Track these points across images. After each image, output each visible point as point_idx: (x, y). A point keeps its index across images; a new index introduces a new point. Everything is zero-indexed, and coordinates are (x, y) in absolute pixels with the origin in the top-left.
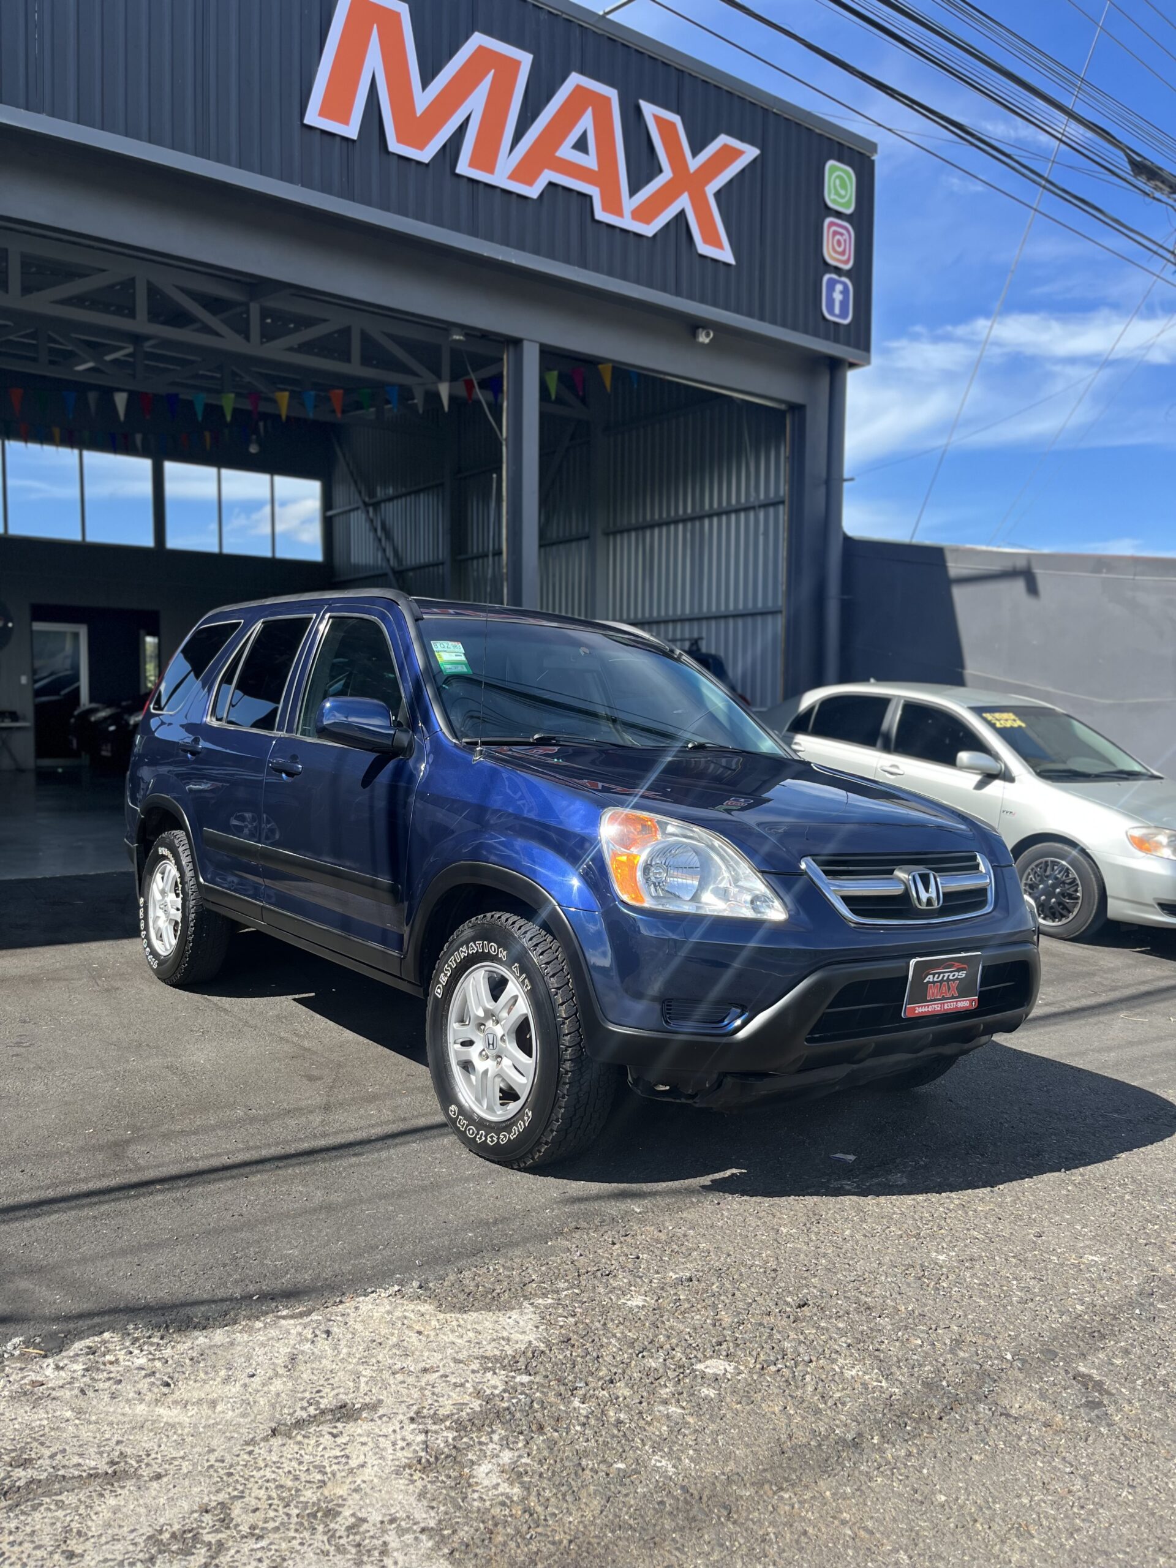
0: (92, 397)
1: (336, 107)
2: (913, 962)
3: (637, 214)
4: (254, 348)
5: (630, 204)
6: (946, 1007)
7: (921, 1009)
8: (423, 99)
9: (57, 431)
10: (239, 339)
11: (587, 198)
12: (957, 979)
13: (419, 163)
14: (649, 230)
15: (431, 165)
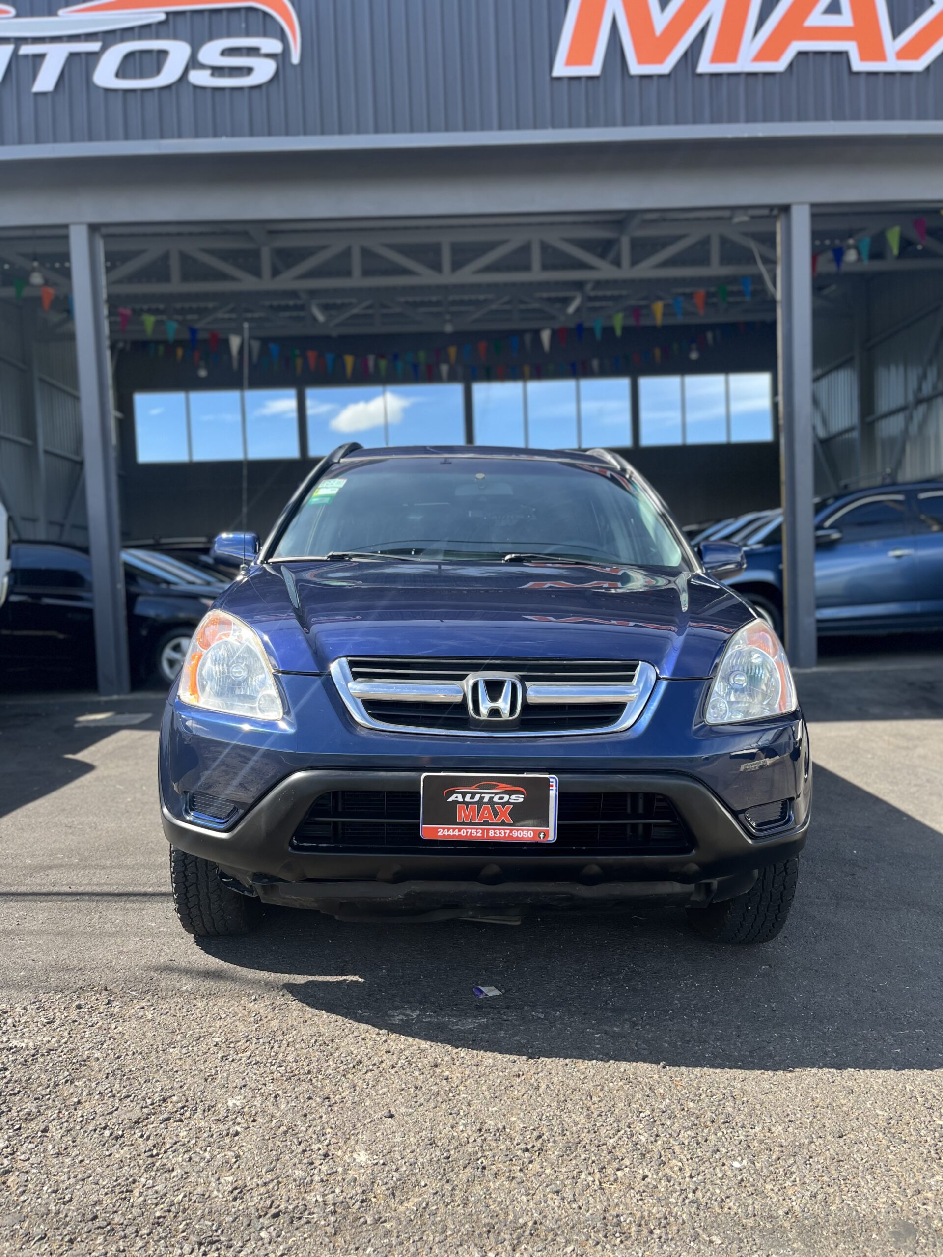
0: (528, 338)
1: (580, 55)
2: (425, 774)
3: (902, 55)
4: (626, 272)
5: (891, 46)
6: (491, 833)
7: (445, 832)
8: (660, 20)
9: (527, 369)
10: (614, 268)
11: (843, 55)
12: (508, 803)
13: (661, 76)
14: (918, 65)
15: (673, 76)
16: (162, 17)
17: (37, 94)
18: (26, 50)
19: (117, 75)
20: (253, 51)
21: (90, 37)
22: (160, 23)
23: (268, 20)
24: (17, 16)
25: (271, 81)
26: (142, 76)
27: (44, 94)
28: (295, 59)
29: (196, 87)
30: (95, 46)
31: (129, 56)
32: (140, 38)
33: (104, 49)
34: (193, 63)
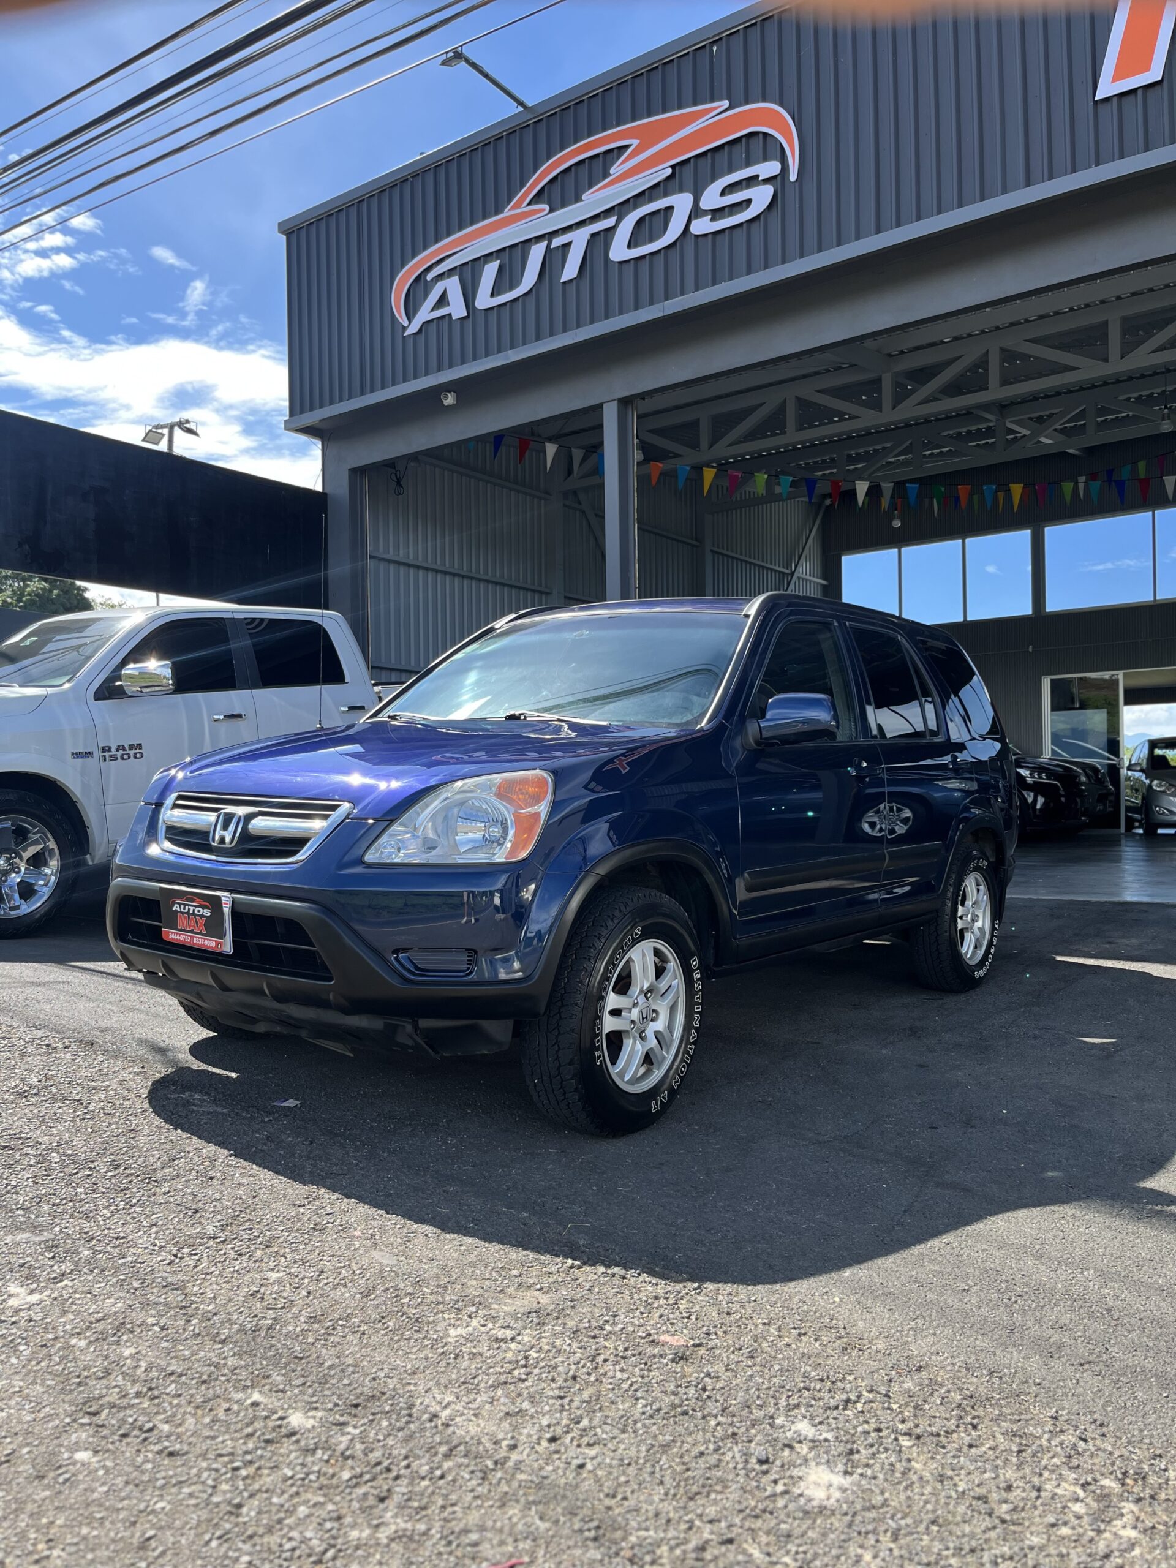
6: (195, 940)
7: (173, 936)
12: (203, 915)
16: (669, 171)
17: (564, 283)
18: (557, 242)
19: (629, 246)
20: (752, 181)
21: (608, 213)
22: (668, 178)
23: (768, 138)
24: (551, 211)
25: (770, 207)
26: (651, 240)
27: (571, 281)
28: (793, 177)
29: (697, 236)
30: (610, 222)
31: (640, 222)
32: (651, 200)
33: (618, 222)
34: (696, 212)
